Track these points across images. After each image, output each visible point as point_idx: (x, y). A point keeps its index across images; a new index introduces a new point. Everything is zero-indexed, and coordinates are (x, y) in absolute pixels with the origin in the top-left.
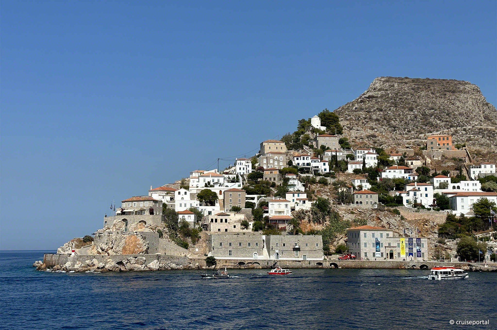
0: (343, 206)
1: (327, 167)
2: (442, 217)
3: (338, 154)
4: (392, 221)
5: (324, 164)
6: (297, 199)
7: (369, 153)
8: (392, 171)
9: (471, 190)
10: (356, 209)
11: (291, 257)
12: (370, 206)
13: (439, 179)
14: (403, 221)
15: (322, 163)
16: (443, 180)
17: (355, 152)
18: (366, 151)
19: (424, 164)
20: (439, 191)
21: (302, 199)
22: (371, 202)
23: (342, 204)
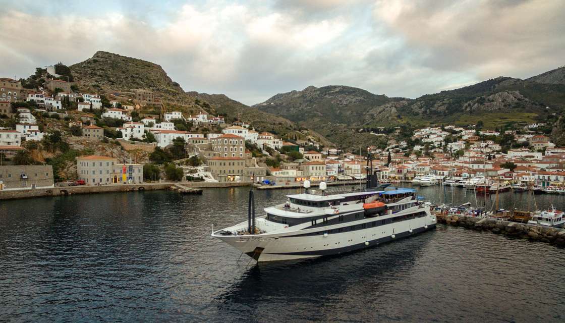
0: (74, 138)
1: (60, 105)
2: (151, 148)
3: (69, 96)
4: (115, 151)
5: (57, 103)
6: (28, 131)
7: (95, 97)
8: (113, 112)
9: (168, 129)
10: (85, 140)
11: (18, 187)
12: (96, 139)
13: (148, 120)
14: (123, 151)
15: (56, 101)
16: (150, 120)
17: (83, 96)
18: (93, 96)
19: (135, 109)
20: (148, 129)
21: (33, 131)
22: (98, 135)
23: (73, 136)
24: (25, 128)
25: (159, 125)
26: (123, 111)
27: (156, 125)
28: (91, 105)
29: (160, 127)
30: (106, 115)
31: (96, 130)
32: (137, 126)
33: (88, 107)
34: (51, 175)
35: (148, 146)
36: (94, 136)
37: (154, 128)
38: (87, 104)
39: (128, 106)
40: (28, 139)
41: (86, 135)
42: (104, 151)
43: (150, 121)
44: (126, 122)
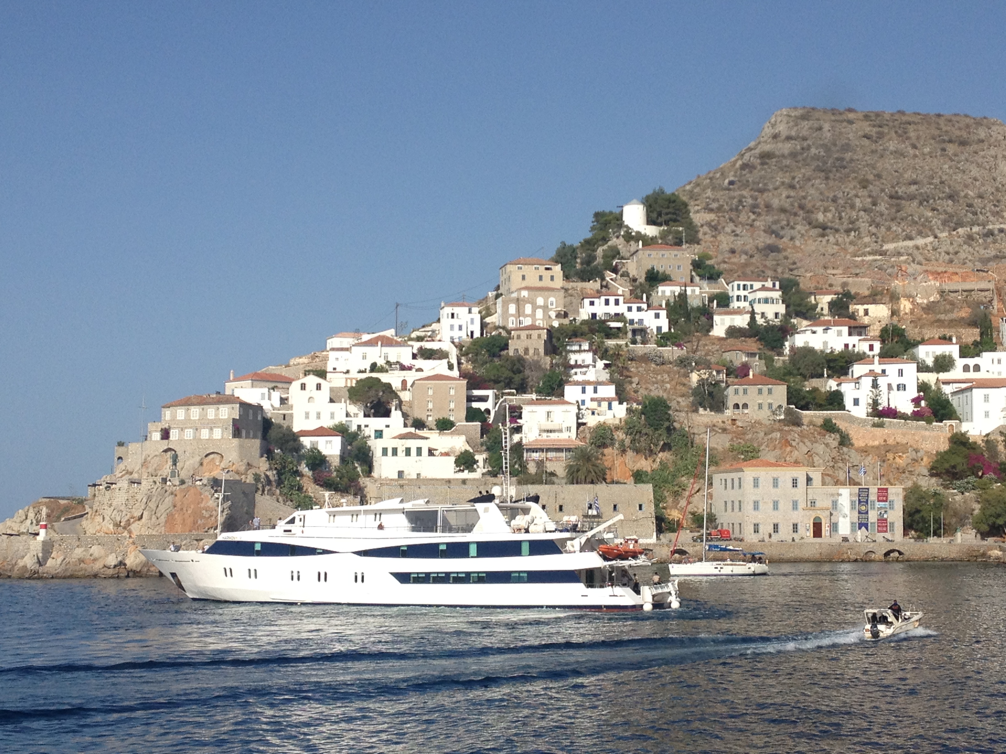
0: (703, 416)
1: (664, 321)
2: (938, 438)
3: (689, 290)
4: (820, 448)
5: (657, 316)
6: (592, 400)
7: (764, 289)
8: (820, 329)
10: (733, 421)
12: (766, 415)
14: (845, 450)
15: (652, 313)
16: (940, 350)
17: (729, 288)
18: (757, 285)
19: (894, 313)
20: (930, 378)
21: (604, 399)
22: (770, 405)
23: (701, 410)
24: (584, 391)
25: (971, 362)
26: (852, 323)
27: (960, 363)
28: (753, 314)
29: (977, 368)
30: (800, 340)
31: (765, 388)
32: (892, 369)
33: (742, 321)
34: (650, 509)
35: (927, 433)
36: (760, 406)
37: (957, 373)
38: (739, 312)
39: (872, 308)
40: (591, 421)
41: (736, 406)
42: (789, 449)
43: (938, 353)
44: (861, 358)
